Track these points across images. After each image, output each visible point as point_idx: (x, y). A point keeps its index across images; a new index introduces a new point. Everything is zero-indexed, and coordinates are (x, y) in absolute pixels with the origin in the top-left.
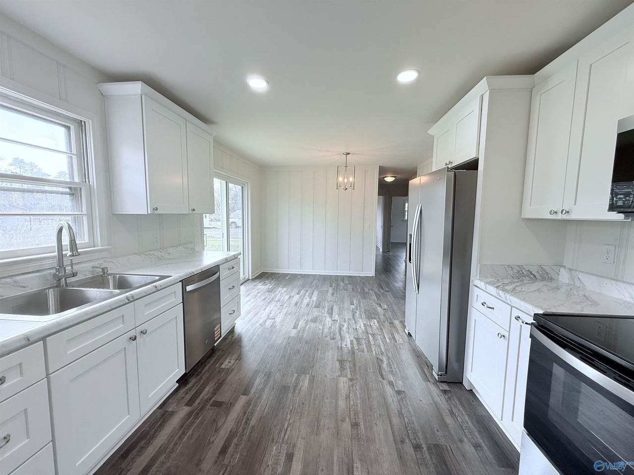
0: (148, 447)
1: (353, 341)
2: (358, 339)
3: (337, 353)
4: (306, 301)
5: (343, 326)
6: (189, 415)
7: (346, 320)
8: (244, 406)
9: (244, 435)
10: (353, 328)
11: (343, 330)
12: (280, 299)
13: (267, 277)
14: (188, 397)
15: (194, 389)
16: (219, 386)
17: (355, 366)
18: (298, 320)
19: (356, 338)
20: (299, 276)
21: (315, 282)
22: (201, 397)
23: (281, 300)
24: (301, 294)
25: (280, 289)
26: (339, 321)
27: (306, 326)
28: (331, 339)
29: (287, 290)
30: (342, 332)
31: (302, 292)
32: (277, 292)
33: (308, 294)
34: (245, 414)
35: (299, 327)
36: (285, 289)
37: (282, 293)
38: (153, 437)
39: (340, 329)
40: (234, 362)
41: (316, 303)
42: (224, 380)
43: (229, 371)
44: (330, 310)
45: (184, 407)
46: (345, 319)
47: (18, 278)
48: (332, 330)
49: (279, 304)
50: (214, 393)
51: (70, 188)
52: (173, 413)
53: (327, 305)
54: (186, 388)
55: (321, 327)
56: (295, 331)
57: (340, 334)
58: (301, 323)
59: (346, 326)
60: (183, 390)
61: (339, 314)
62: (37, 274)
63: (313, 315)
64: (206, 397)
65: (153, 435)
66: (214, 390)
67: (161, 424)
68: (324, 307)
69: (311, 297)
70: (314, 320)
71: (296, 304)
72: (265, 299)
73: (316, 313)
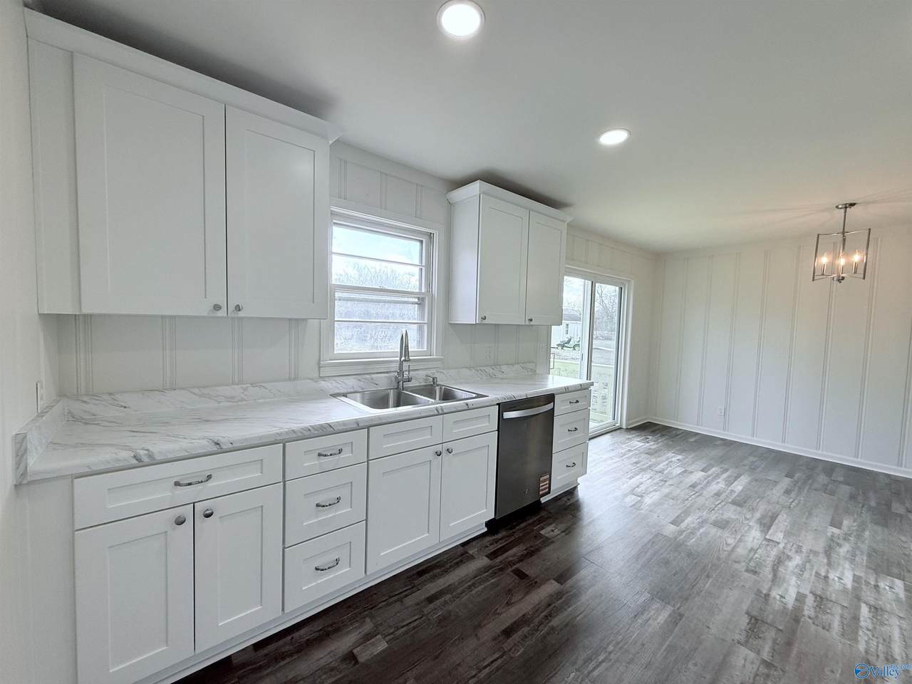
0: (439, 578)
1: (805, 596)
2: (821, 600)
3: (752, 602)
4: (715, 487)
5: (789, 558)
6: (487, 569)
7: (804, 550)
8: (551, 596)
9: (538, 630)
10: (817, 574)
11: (787, 567)
12: (664, 470)
13: (653, 431)
14: (492, 549)
15: (501, 543)
16: (531, 553)
17: (789, 644)
18: (687, 512)
19: (815, 595)
20: (718, 443)
21: (751, 459)
22: (505, 555)
23: (665, 472)
24: (710, 472)
25: (670, 454)
26: (781, 546)
27: (699, 529)
28: (747, 570)
29: (684, 459)
30: (781, 569)
31: (714, 469)
32: (663, 458)
33: (725, 476)
34: (550, 605)
35: (683, 525)
36: (680, 457)
37: (672, 461)
38: (447, 571)
39: (779, 562)
40: (559, 532)
41: (738, 496)
42: (538, 550)
43: (547, 541)
44: (768, 519)
45: (485, 558)
46: (800, 547)
47: (374, 376)
48: (756, 555)
49: (658, 478)
50: (521, 559)
51: (419, 298)
52: (472, 558)
53: (762, 508)
54: (494, 537)
55: (730, 541)
56: (673, 527)
57: (775, 571)
58: (690, 521)
59: (797, 560)
60: (489, 539)
61: (787, 534)
62: (386, 375)
63: (722, 514)
64: (511, 559)
65: (448, 569)
66: (522, 555)
67: (457, 563)
68: (753, 510)
69: (729, 482)
70: (722, 525)
71: (693, 486)
72: (637, 463)
73: (730, 513)
